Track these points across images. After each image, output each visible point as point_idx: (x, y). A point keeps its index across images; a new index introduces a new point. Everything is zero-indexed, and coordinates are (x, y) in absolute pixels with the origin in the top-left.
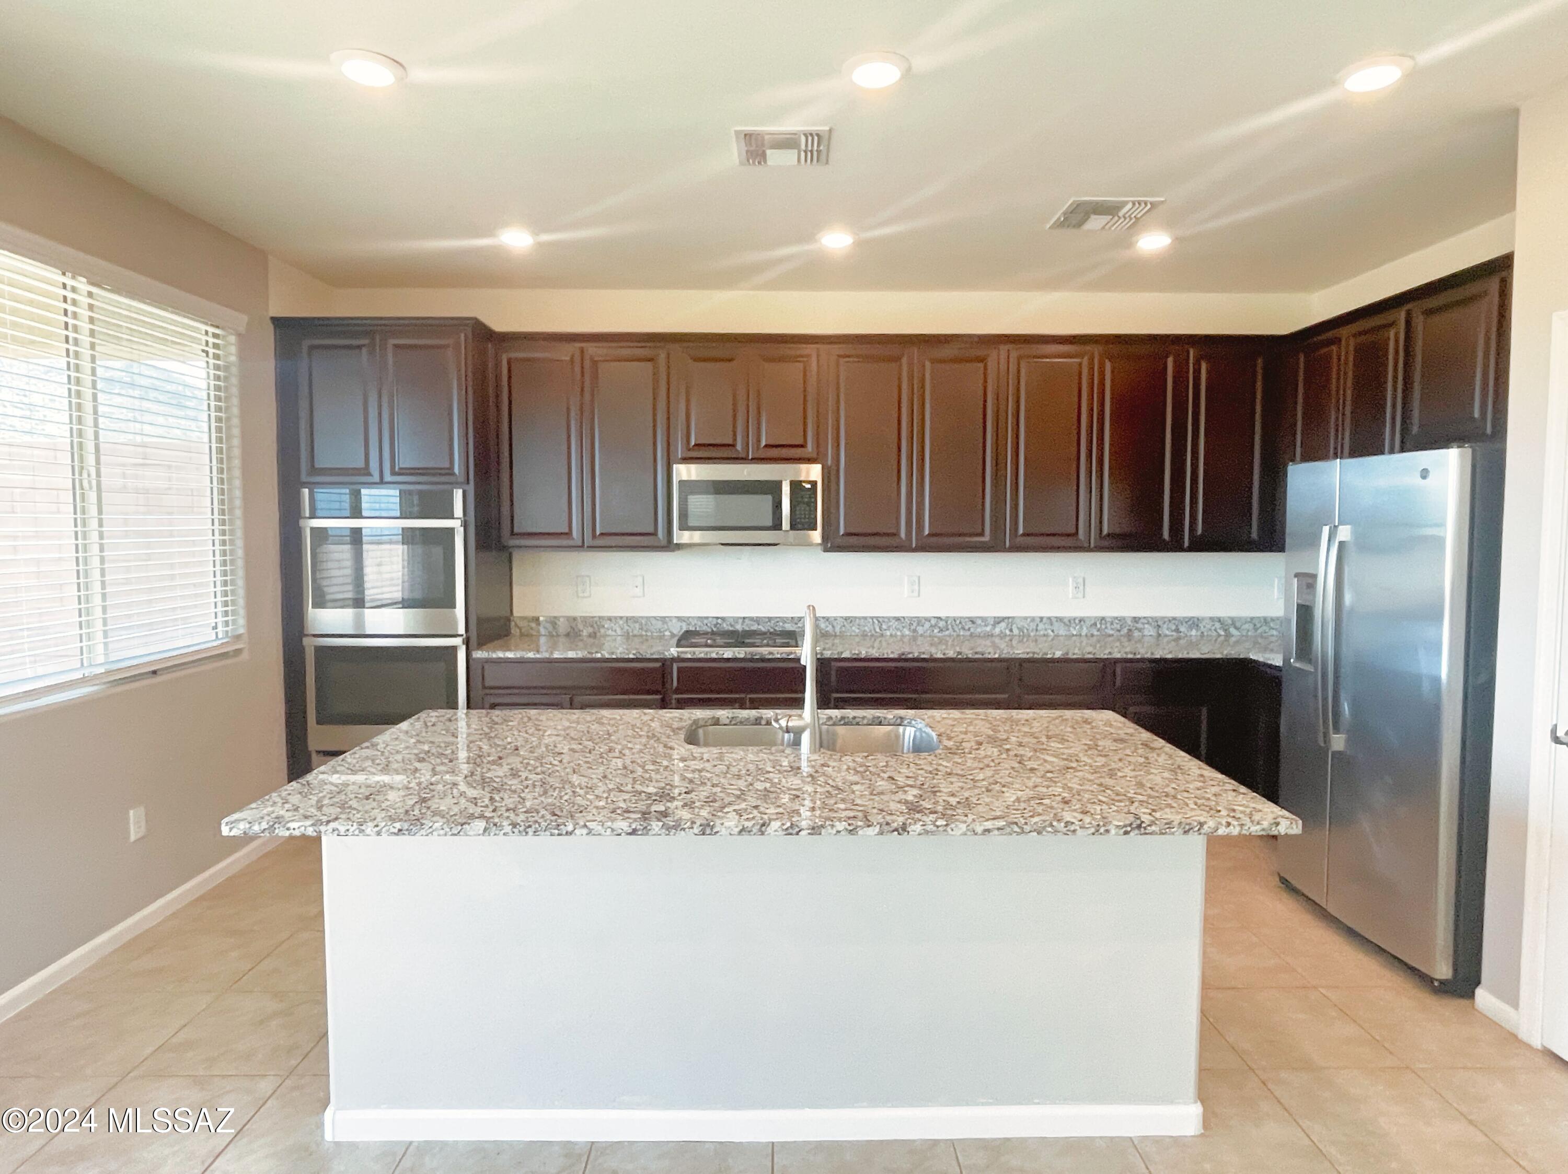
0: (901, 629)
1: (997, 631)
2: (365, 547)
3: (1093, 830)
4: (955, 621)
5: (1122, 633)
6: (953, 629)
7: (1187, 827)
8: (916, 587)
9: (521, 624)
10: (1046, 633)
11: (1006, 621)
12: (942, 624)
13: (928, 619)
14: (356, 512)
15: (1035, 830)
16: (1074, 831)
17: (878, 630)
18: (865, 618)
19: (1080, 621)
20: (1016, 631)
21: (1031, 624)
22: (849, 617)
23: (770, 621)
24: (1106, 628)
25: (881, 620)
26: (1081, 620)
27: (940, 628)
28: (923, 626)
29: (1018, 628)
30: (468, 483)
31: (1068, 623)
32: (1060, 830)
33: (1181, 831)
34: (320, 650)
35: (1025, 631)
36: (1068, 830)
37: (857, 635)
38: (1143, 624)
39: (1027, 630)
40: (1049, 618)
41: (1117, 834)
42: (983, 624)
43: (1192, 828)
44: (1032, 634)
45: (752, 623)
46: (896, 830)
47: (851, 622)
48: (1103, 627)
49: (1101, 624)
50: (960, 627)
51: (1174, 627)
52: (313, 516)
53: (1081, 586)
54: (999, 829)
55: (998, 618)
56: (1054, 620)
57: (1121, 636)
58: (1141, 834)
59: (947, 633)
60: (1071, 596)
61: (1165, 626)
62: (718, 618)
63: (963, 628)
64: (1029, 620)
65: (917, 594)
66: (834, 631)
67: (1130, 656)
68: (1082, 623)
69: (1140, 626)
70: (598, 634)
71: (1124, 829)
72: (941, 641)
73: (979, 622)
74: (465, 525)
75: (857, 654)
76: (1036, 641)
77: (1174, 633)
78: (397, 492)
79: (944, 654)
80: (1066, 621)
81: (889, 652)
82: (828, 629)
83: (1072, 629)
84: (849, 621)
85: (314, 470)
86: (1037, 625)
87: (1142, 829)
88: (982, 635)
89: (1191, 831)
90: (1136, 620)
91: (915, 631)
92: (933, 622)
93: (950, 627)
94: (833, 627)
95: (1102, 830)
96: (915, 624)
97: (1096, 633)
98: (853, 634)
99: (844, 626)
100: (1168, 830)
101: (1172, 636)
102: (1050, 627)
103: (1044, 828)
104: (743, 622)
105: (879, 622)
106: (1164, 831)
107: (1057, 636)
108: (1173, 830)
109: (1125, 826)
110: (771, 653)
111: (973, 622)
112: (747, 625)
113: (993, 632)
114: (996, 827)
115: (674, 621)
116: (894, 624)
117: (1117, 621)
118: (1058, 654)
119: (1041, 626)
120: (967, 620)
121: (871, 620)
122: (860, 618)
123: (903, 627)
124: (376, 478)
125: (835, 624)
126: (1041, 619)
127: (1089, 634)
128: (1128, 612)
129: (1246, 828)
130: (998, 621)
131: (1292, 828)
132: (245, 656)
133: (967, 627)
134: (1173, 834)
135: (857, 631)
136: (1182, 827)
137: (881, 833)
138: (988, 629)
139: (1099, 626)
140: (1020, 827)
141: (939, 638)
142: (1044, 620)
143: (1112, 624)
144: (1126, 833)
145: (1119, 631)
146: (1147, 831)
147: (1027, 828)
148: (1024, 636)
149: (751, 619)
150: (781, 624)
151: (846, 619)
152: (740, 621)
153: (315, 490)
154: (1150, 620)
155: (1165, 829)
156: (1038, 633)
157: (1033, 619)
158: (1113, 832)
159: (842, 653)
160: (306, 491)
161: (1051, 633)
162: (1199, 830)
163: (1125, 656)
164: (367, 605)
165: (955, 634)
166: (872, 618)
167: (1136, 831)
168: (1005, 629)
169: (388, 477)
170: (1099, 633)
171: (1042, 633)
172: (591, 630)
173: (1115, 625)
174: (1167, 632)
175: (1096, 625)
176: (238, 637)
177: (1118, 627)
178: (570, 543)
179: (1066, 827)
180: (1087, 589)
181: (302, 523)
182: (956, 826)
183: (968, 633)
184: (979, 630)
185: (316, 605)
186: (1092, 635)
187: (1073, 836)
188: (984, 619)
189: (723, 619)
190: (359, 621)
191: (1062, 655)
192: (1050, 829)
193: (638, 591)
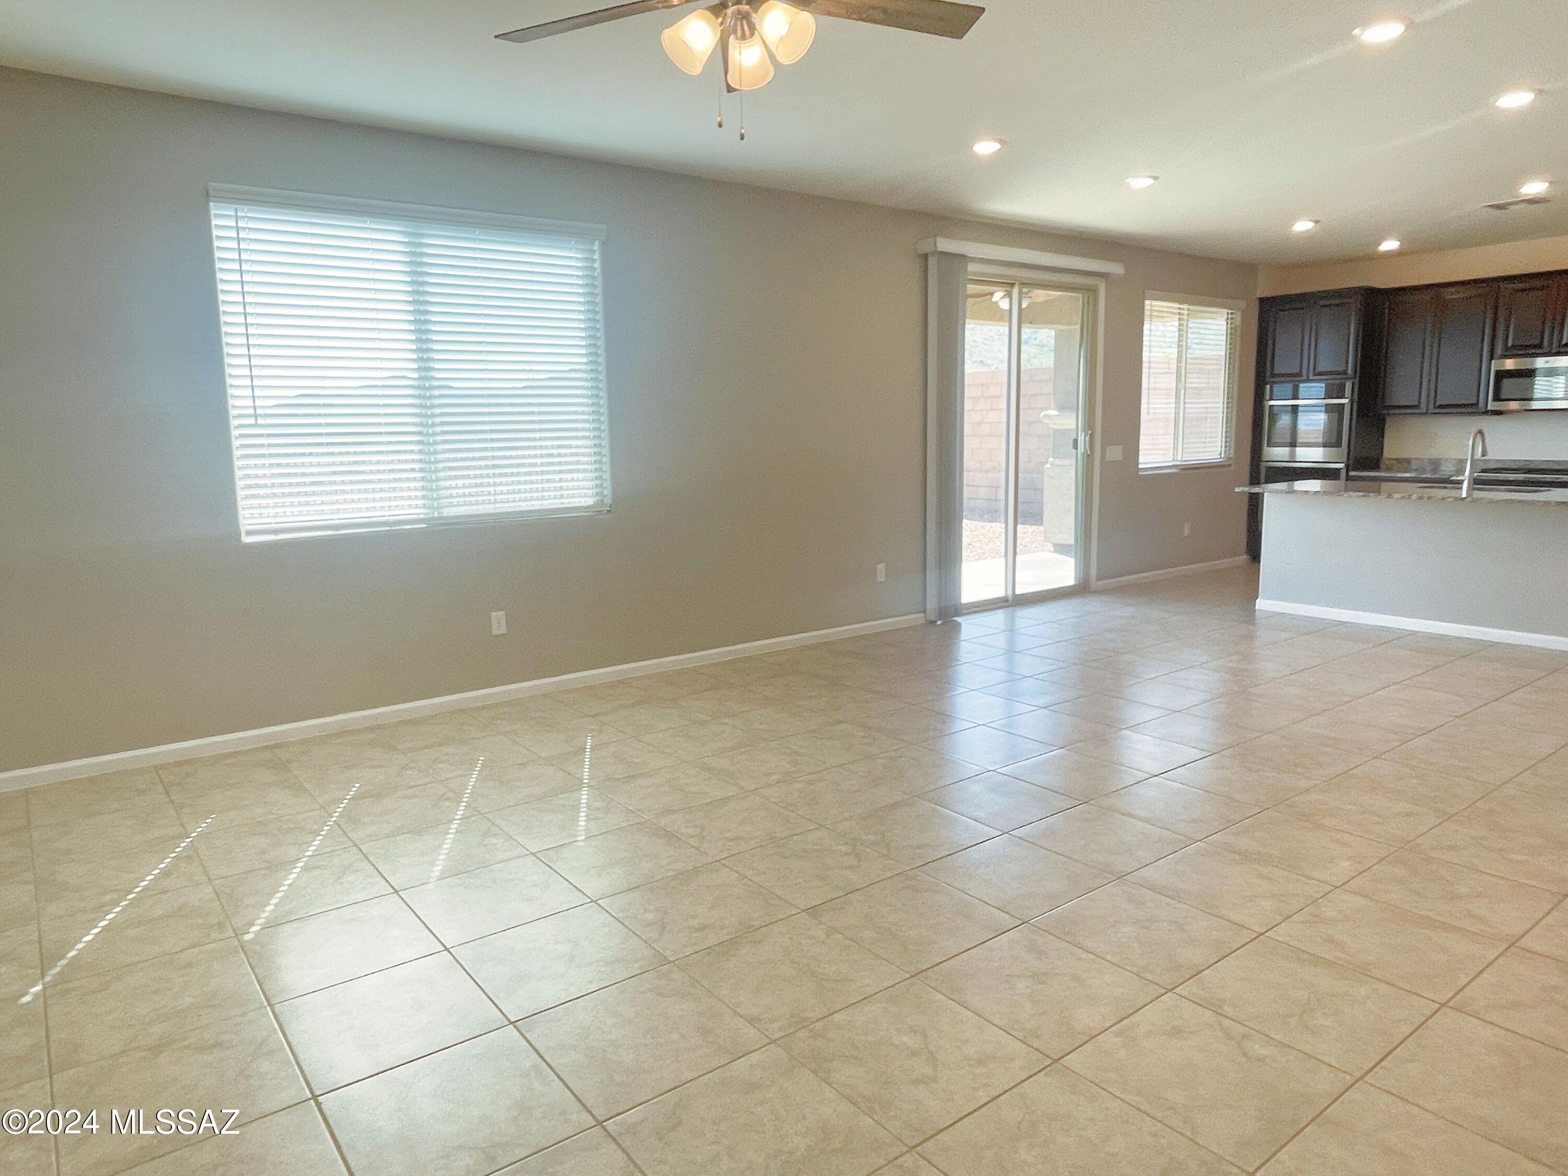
2: (1299, 414)
9: (1387, 462)
14: (1295, 397)
30: (1355, 378)
34: (1268, 468)
52: (1271, 399)
74: (1352, 402)
85: (1273, 375)
124: (1305, 377)
132: (1232, 468)
153: (1273, 385)
160: (1268, 386)
164: (1298, 445)
169: (1311, 377)
176: (1230, 458)
178: (1420, 411)
181: (1265, 402)
185: (1268, 446)
190: (1293, 454)
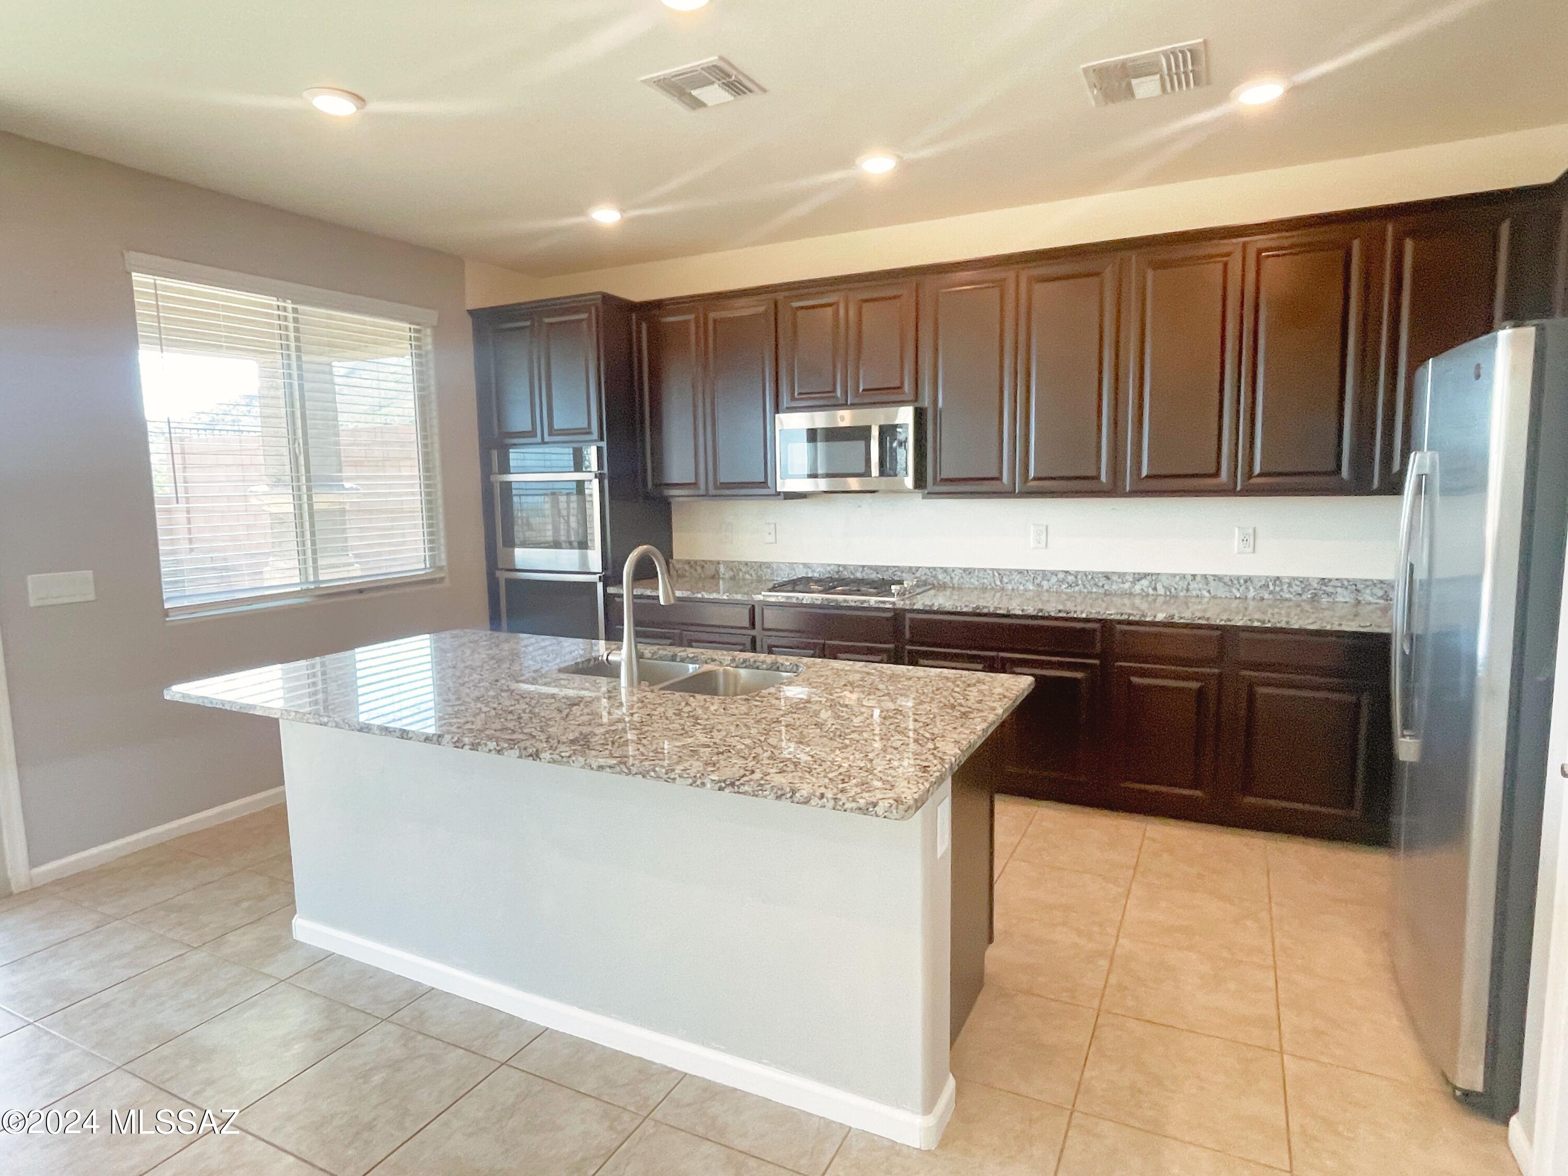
0: (1024, 582)
1: (1137, 588)
3: (690, 781)
4: (1086, 576)
5: (1304, 597)
6: (1084, 585)
7: (780, 793)
8: (1043, 537)
9: (678, 566)
10: (1199, 593)
11: (1149, 578)
12: (1070, 578)
13: (1055, 573)
15: (640, 773)
16: (674, 779)
17: (998, 583)
18: (985, 570)
19: (1246, 581)
20: (1161, 591)
21: (1181, 583)
22: (968, 569)
23: (887, 570)
24: (1282, 590)
25: (1000, 572)
26: (1248, 580)
27: (1068, 583)
28: (1049, 580)
29: (1164, 587)
30: (601, 440)
31: (1230, 583)
32: (661, 775)
33: (773, 796)
34: (509, 582)
35: (1173, 590)
36: (669, 778)
37: (976, 588)
38: (1335, 587)
39: (1176, 589)
40: (1205, 577)
41: (712, 788)
42: (1120, 580)
43: (784, 794)
44: (1182, 594)
45: (872, 571)
46: (531, 755)
47: (970, 573)
48: (1278, 589)
49: (1274, 585)
50: (1092, 582)
51: (1380, 593)
52: (501, 472)
53: (1251, 540)
54: (610, 767)
55: (1139, 574)
56: (1211, 579)
57: (1304, 601)
58: (735, 793)
59: (1077, 588)
60: (1236, 550)
61: (1368, 591)
62: (839, 566)
63: (1096, 585)
64: (1178, 578)
65: (1044, 546)
66: (952, 582)
67: (1256, 624)
68: (1249, 583)
69: (1329, 589)
70: (737, 577)
71: (719, 785)
72: (1070, 597)
73: (1115, 578)
74: (600, 477)
75: (930, 606)
76: (1186, 603)
77: (1382, 601)
78: (571, 451)
79: (1023, 610)
80: (1227, 580)
81: (963, 606)
82: (946, 580)
83: (1234, 591)
84: (967, 572)
85: (503, 434)
86: (1189, 584)
87: (736, 788)
88: (1119, 592)
89: (784, 797)
90: (1323, 581)
91: (1039, 585)
92: (1061, 576)
93: (1080, 582)
94: (951, 578)
95: (699, 782)
96: (1040, 579)
97: (1266, 596)
98: (972, 586)
99: (962, 577)
100: (760, 792)
101: (1376, 603)
102: (1205, 587)
103: (648, 772)
104: (863, 570)
105: (999, 574)
106: (756, 793)
107: (1215, 597)
108: (765, 793)
109: (720, 781)
110: (845, 601)
111: (1108, 578)
112: (867, 574)
113: (1133, 590)
114: (608, 764)
115: (801, 566)
116: (1016, 577)
117: (1298, 583)
118: (1160, 617)
119: (1193, 585)
120: (1100, 575)
121: (991, 572)
122: (979, 570)
123: (1027, 581)
124: (539, 439)
125: (953, 575)
126: (1194, 576)
127: (1258, 597)
128: (1313, 570)
129: (841, 803)
130: (1139, 577)
131: (892, 812)
132: (447, 583)
133: (1100, 584)
134: (765, 797)
135: (976, 583)
136: (775, 791)
137: (520, 757)
138: (1127, 585)
139: (1271, 588)
140: (628, 768)
141: (1066, 594)
142: (1198, 578)
143: (1290, 585)
144: (721, 789)
145: (1300, 595)
146: (741, 791)
147: (634, 770)
148: (1171, 597)
149: (870, 567)
150: (899, 573)
151: (965, 570)
152: (861, 569)
153: (511, 450)
154: (1346, 583)
155: (758, 791)
156: (1189, 594)
157: (1184, 577)
158: (709, 786)
159: (914, 604)
160: (495, 452)
161: (1207, 595)
162: (791, 797)
163: (1249, 624)
165: (1085, 591)
166: (992, 570)
167: (729, 789)
168: (1148, 587)
169: (547, 438)
170: (1271, 596)
171: (1194, 593)
172: (732, 573)
173: (1295, 588)
174: (1370, 599)
175: (1268, 586)
176: (438, 569)
177: (1299, 590)
178: (697, 492)
179: (666, 774)
180: (1258, 542)
181: (493, 478)
182: (577, 759)
183: (1102, 591)
184: (1114, 587)
185: (505, 545)
186: (1262, 599)
187: (673, 785)
188: (1122, 575)
189: (845, 567)
191: (1165, 618)
192: (652, 774)
193: (771, 538)
